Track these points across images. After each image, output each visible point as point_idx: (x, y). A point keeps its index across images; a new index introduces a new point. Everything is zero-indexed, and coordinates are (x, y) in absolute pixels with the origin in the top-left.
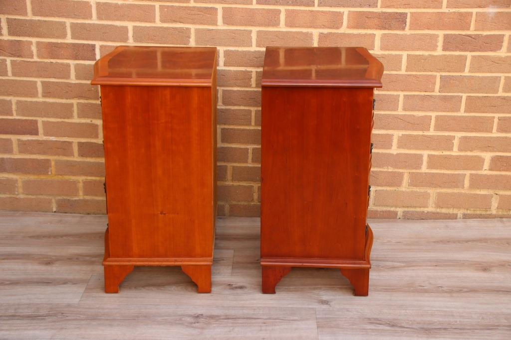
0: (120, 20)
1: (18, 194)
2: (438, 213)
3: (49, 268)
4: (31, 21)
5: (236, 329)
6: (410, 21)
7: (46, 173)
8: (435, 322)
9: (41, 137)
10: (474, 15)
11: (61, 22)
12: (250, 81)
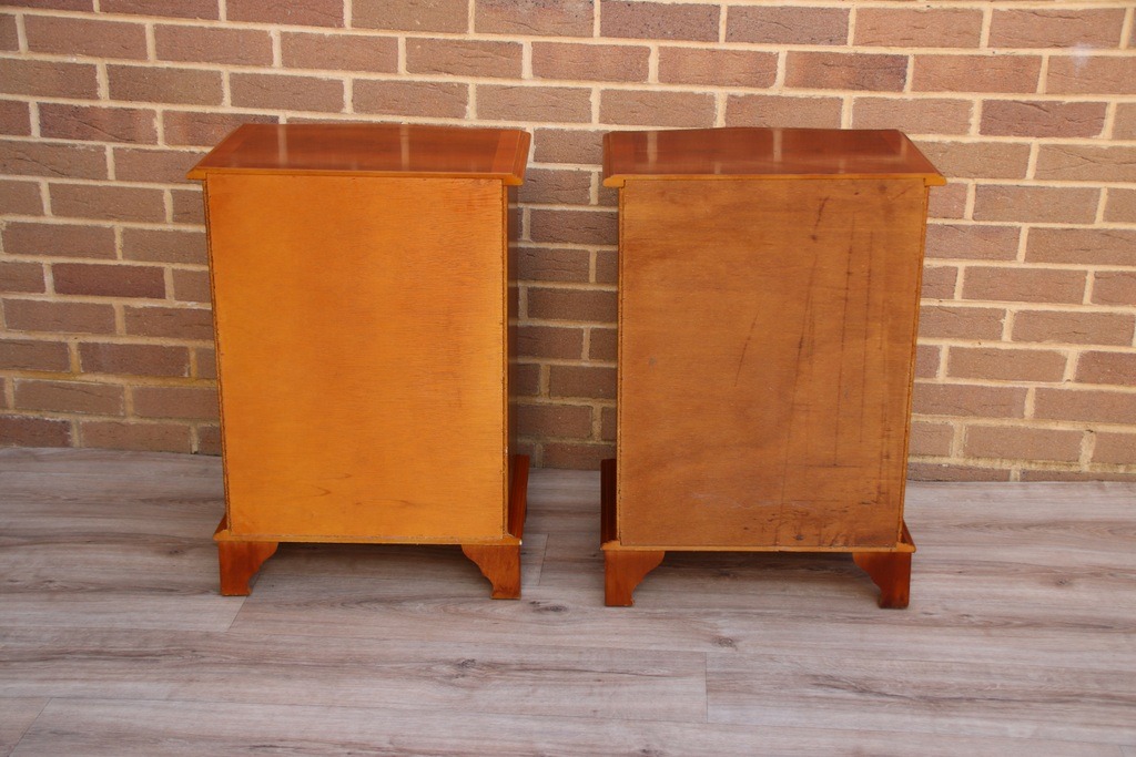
0: (328, 68)
1: (125, 417)
2: (970, 469)
3: (174, 561)
4: (154, 69)
5: (541, 691)
6: (915, 73)
7: (178, 375)
8: (951, 686)
9: (170, 302)
10: (1045, 63)
11: (212, 72)
12: (587, 192)
